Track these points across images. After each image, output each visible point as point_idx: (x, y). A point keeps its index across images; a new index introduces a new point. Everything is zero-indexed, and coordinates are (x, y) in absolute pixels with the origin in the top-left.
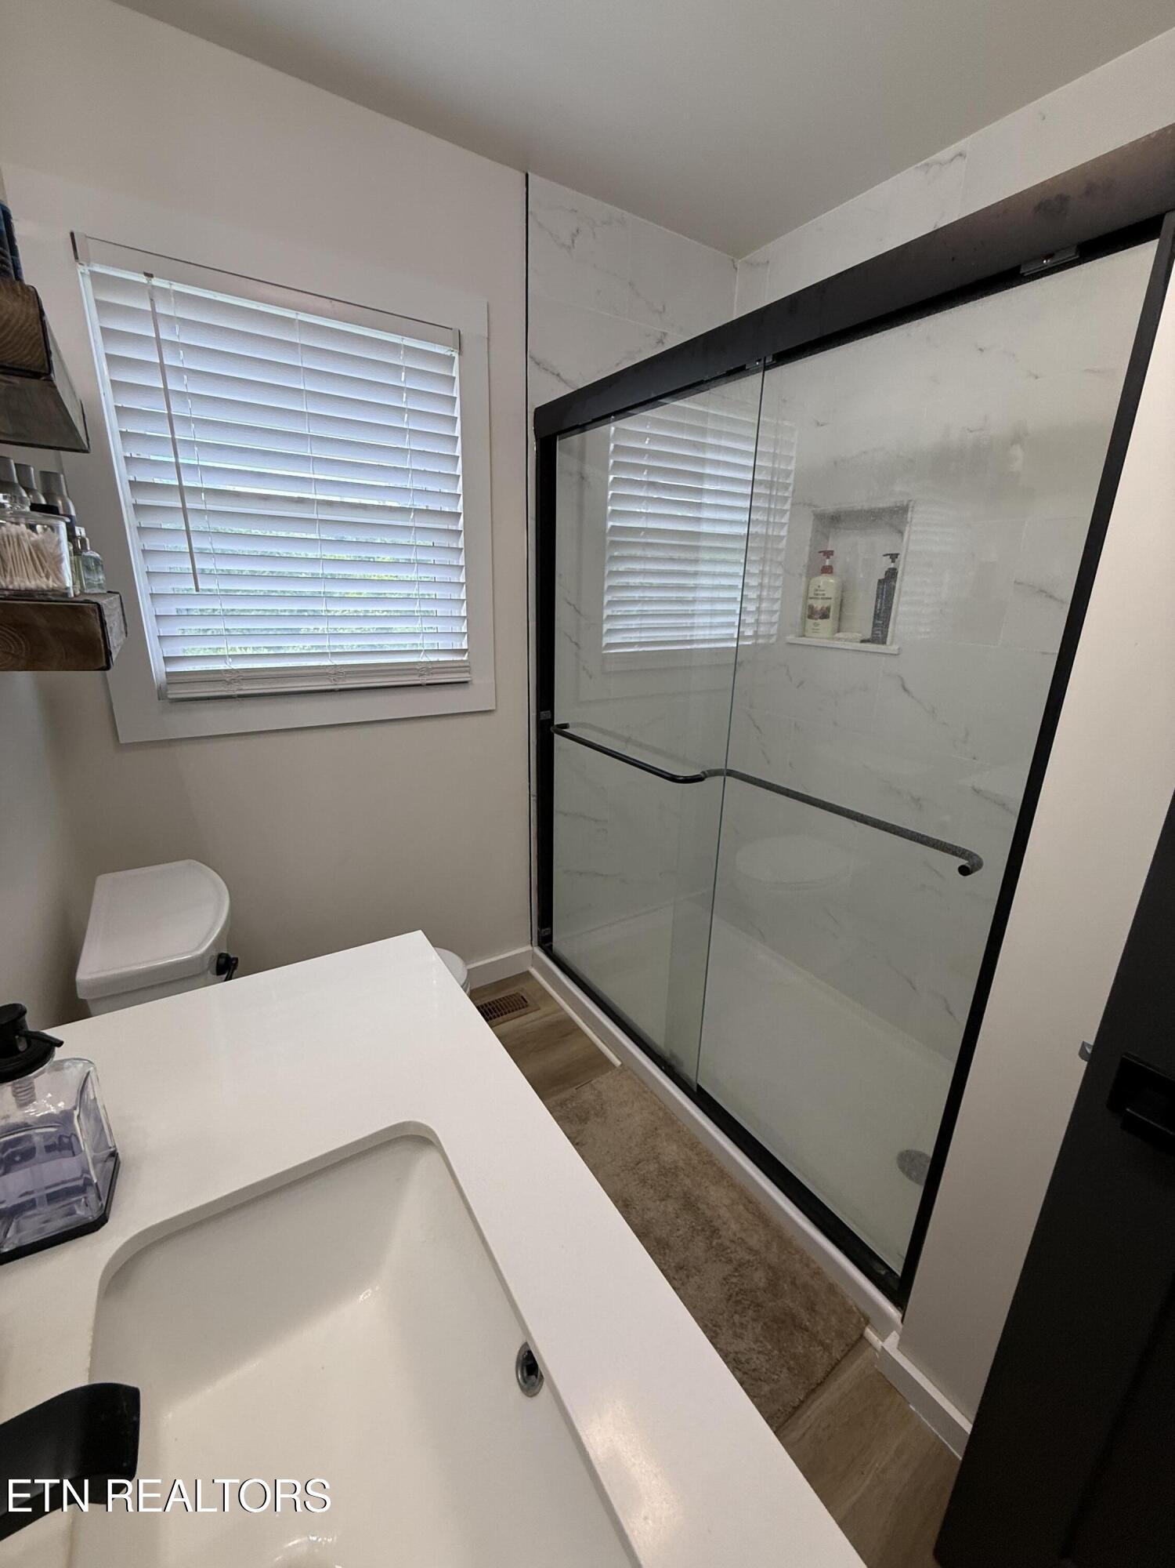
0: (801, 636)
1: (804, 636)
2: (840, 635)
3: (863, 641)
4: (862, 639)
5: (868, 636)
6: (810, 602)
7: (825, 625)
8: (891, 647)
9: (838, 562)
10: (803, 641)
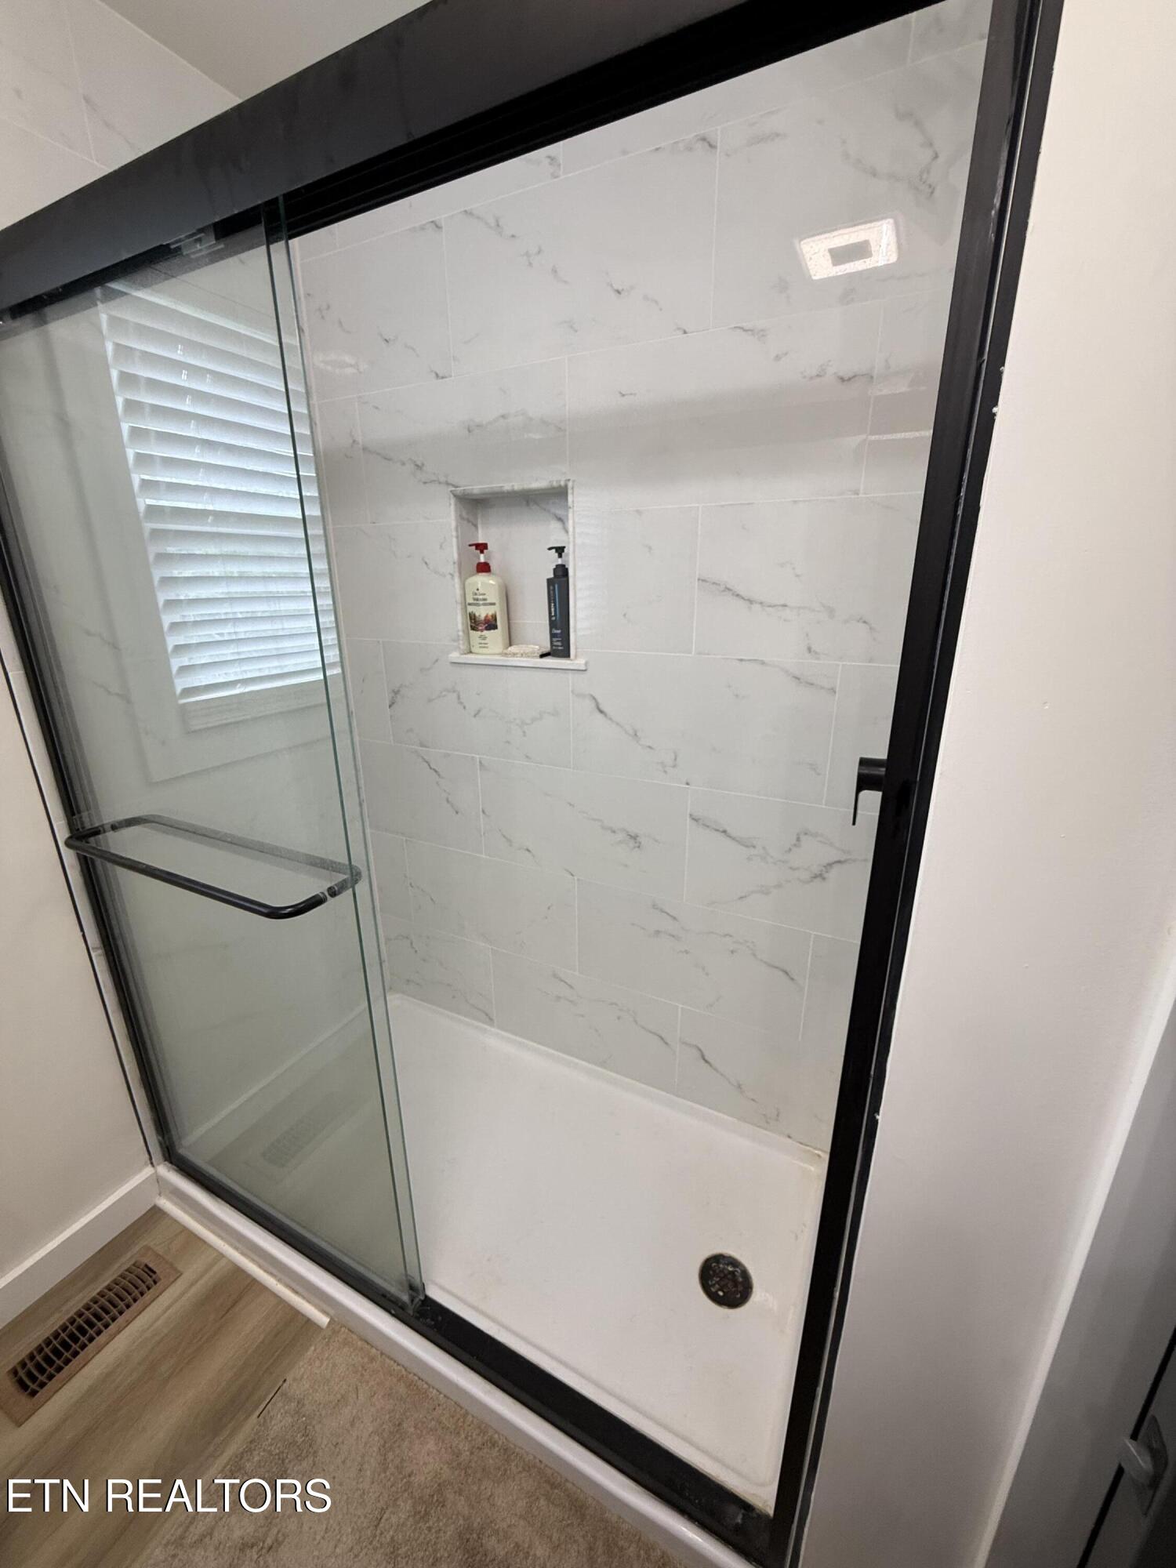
0: (468, 653)
1: (471, 652)
2: (512, 649)
3: (543, 656)
4: (540, 653)
5: (547, 648)
6: (470, 609)
7: (495, 637)
8: (576, 661)
9: (494, 557)
10: (470, 658)
